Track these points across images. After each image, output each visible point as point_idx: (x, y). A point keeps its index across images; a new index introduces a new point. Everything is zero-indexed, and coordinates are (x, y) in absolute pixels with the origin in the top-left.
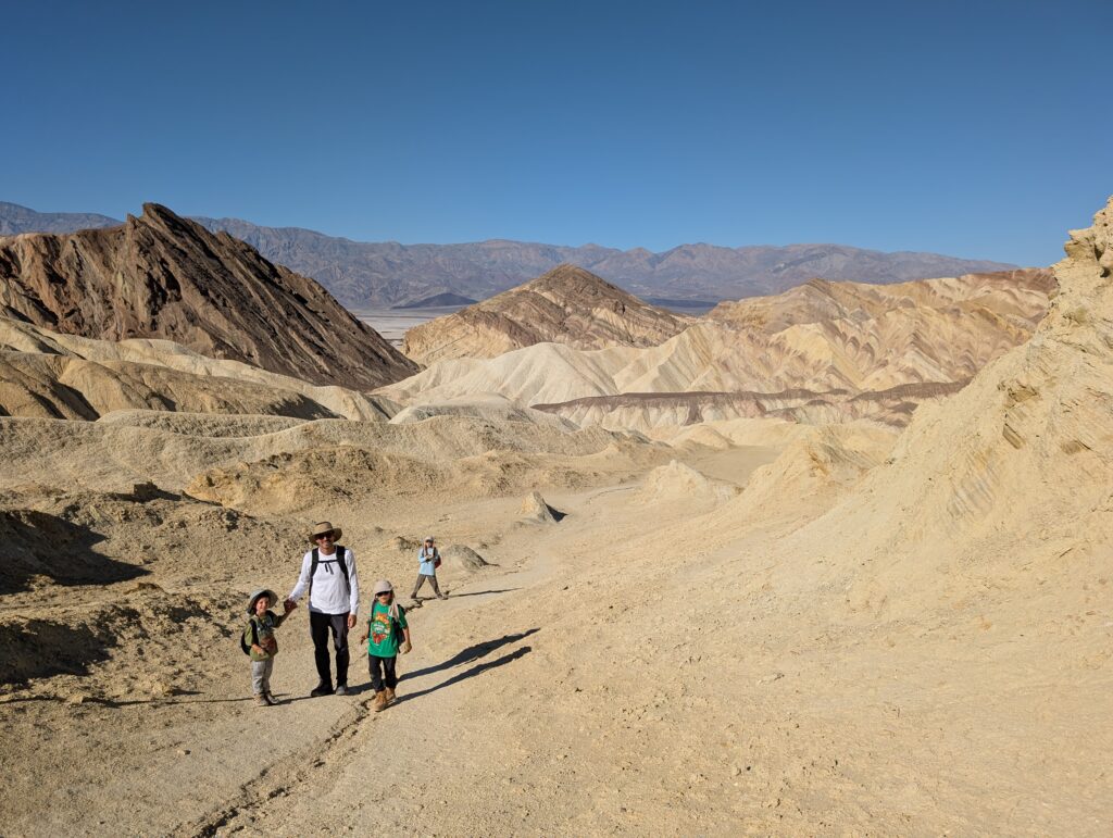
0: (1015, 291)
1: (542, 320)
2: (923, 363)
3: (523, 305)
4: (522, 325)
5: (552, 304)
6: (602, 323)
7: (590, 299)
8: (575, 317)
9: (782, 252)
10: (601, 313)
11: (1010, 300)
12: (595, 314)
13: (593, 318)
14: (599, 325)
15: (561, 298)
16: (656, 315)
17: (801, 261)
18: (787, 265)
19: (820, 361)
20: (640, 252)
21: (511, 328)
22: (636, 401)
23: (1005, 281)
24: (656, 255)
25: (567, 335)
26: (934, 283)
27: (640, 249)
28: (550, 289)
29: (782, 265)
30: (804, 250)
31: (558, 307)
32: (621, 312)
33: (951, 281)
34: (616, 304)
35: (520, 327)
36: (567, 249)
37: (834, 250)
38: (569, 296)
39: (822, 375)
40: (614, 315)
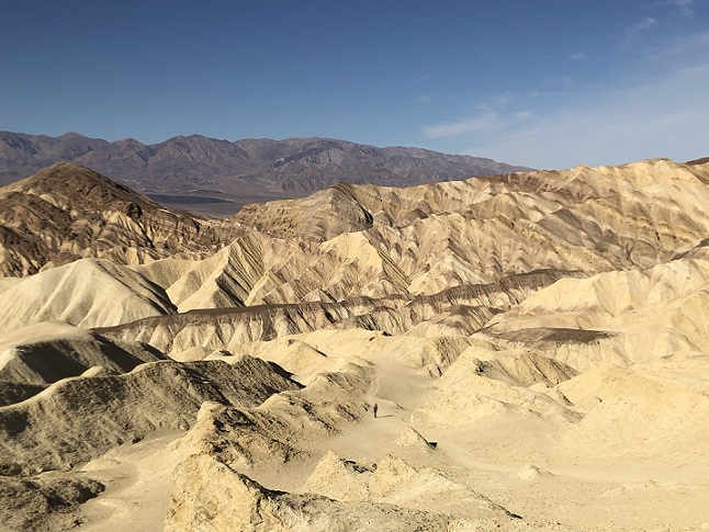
0: (514, 193)
1: (44, 225)
2: (461, 266)
3: (18, 210)
4: (18, 231)
5: (54, 207)
6: (116, 228)
7: (99, 201)
8: (83, 222)
9: (282, 145)
10: (113, 217)
11: (512, 203)
12: (105, 217)
13: (104, 223)
14: (112, 230)
15: (63, 200)
16: (175, 217)
17: (301, 156)
18: (288, 160)
19: (371, 268)
20: (131, 143)
21: (6, 237)
22: (205, 318)
23: (503, 184)
24: (148, 147)
25: (76, 242)
26: (445, 186)
27: (130, 140)
28: (49, 191)
29: (283, 160)
30: (302, 145)
31: (62, 211)
32: (136, 215)
33: (459, 184)
34: (131, 207)
35: (17, 235)
36: (43, 138)
37: (332, 144)
38: (75, 197)
39: (376, 282)
40: (129, 219)
